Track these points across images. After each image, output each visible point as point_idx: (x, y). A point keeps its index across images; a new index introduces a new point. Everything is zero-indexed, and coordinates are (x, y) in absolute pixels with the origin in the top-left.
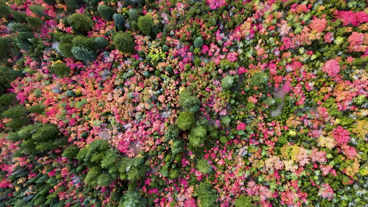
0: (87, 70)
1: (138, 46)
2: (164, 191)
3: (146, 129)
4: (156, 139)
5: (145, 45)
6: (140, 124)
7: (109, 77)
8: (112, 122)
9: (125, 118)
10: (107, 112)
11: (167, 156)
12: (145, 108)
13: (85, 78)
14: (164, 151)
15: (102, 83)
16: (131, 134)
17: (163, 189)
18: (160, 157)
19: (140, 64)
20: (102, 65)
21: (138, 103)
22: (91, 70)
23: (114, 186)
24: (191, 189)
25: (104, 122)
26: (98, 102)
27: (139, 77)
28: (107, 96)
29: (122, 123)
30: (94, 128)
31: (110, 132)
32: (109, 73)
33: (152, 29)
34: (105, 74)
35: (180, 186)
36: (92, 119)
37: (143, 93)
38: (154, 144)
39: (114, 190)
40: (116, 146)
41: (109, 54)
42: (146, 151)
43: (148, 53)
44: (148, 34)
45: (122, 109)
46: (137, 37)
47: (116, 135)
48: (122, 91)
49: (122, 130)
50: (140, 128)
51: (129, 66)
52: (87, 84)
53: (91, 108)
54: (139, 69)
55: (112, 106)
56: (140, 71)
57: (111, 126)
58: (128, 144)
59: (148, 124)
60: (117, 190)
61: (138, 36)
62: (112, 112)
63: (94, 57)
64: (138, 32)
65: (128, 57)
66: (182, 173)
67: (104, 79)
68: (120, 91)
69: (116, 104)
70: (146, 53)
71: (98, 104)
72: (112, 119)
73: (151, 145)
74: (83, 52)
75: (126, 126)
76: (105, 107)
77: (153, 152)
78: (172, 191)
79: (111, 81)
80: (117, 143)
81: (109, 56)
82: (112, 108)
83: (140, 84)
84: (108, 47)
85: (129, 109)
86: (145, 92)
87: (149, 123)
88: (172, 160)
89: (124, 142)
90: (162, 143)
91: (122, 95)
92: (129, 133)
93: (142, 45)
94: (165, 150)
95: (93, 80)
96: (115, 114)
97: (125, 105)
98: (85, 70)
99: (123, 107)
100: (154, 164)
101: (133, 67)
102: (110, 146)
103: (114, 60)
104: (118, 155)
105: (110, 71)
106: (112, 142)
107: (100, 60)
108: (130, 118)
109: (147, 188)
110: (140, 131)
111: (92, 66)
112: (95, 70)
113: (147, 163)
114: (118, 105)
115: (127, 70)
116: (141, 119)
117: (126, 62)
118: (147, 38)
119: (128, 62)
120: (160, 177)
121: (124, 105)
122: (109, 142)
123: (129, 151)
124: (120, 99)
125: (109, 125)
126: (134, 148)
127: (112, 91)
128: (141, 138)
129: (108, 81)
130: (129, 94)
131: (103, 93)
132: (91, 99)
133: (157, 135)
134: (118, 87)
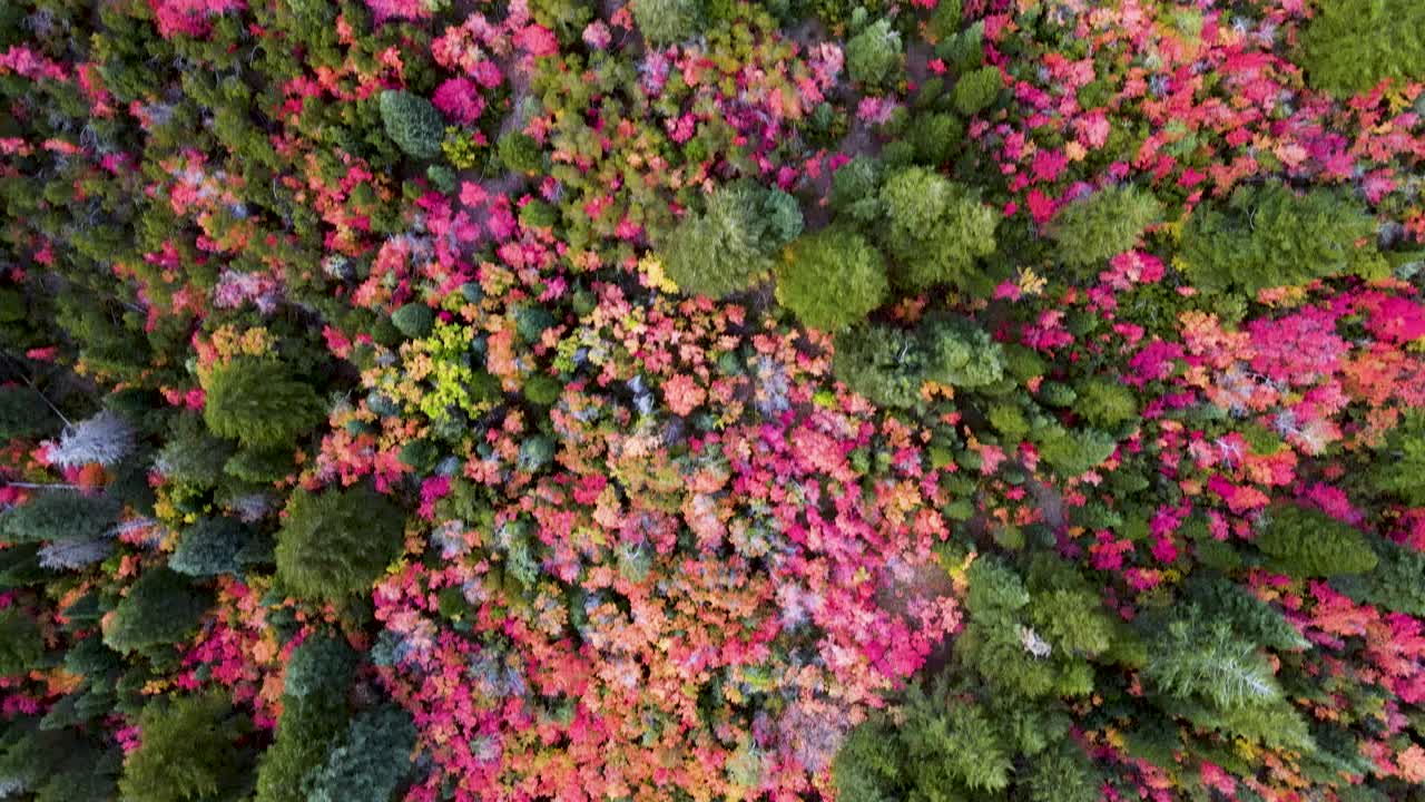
0: (456, 770)
1: (379, 467)
2: (1175, 477)
3: (829, 512)
4: (891, 467)
5: (376, 428)
6: (796, 537)
7: (513, 659)
8: (758, 684)
9: (747, 611)
10: (699, 704)
11: (995, 422)
12: (716, 496)
13: (498, 787)
14: (962, 437)
15: (541, 700)
16: (836, 595)
17: (1164, 480)
18: (988, 459)
19: (478, 477)
20: (444, 686)
21: (683, 526)
22: (461, 748)
23: (1092, 735)
24: (1201, 329)
25: (748, 727)
26: (638, 741)
27: (542, 492)
28: (614, 686)
29: (772, 631)
30: (767, 785)
31: (809, 707)
32: (490, 654)
33: (298, 378)
34: (493, 674)
35: (1169, 383)
36: (718, 789)
37: (636, 487)
38: (916, 481)
39: (1115, 739)
40: (887, 684)
41: (391, 634)
42: (943, 533)
43: (425, 421)
44: (320, 401)
45: (695, 618)
46: (323, 466)
47: (826, 673)
48: (603, 601)
49: (808, 641)
50: (814, 541)
51: (472, 539)
52: (531, 779)
53: (660, 783)
54: (500, 489)
55: (670, 670)
56: (512, 486)
57: (777, 691)
58: (886, 621)
59: (802, 495)
60: (1115, 724)
61: (320, 459)
62: (705, 677)
63: (390, 717)
64: (301, 457)
65: (426, 535)
66: (1101, 358)
67: (521, 687)
68: (599, 611)
69: (666, 644)
70: (423, 433)
71: (646, 742)
72: (744, 680)
73: (916, 499)
74: (350, 773)
75: (793, 614)
76: (669, 706)
77: (954, 497)
78: (1187, 435)
79: (540, 650)
80: (874, 678)
81: (402, 637)
82: (681, 671)
83: (583, 497)
84: (354, 637)
85: (708, 581)
86: (631, 479)
87: (801, 490)
88: (1027, 400)
89: (874, 644)
90: (916, 439)
91: (623, 602)
92: (832, 606)
93: (377, 448)
94: (959, 426)
95: (516, 746)
96: (715, 663)
97: (677, 599)
98: (454, 780)
99: (690, 610)
100: (1018, 503)
101: (486, 517)
102: (878, 719)
103: (426, 613)
104: (941, 684)
105: (483, 644)
106: (862, 703)
107: (417, 687)
108: (757, 586)
109: (1137, 566)
110: (834, 545)
111: (440, 739)
112: (461, 727)
113: (1008, 537)
114: (671, 634)
115: (495, 557)
116: (774, 524)
117: (451, 550)
118: (341, 414)
119: (452, 538)
120: (1097, 480)
121: (680, 606)
122: (855, 717)
123: (926, 622)
124: (641, 620)
125: (771, 703)
126: (910, 592)
127: (594, 655)
128: (870, 550)
129: (532, 665)
130: (622, 566)
131: (592, 704)
132: (613, 775)
133: (872, 457)
134: (577, 618)
